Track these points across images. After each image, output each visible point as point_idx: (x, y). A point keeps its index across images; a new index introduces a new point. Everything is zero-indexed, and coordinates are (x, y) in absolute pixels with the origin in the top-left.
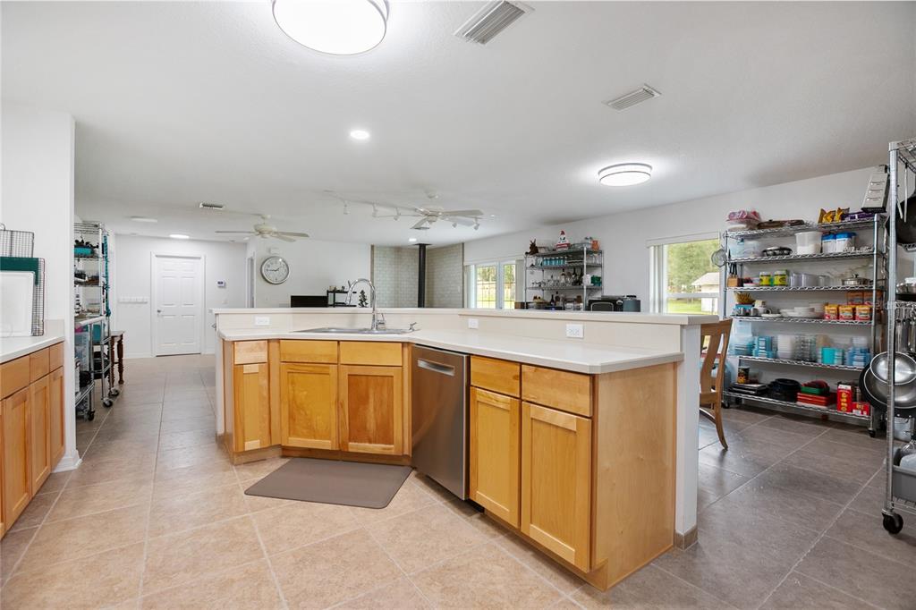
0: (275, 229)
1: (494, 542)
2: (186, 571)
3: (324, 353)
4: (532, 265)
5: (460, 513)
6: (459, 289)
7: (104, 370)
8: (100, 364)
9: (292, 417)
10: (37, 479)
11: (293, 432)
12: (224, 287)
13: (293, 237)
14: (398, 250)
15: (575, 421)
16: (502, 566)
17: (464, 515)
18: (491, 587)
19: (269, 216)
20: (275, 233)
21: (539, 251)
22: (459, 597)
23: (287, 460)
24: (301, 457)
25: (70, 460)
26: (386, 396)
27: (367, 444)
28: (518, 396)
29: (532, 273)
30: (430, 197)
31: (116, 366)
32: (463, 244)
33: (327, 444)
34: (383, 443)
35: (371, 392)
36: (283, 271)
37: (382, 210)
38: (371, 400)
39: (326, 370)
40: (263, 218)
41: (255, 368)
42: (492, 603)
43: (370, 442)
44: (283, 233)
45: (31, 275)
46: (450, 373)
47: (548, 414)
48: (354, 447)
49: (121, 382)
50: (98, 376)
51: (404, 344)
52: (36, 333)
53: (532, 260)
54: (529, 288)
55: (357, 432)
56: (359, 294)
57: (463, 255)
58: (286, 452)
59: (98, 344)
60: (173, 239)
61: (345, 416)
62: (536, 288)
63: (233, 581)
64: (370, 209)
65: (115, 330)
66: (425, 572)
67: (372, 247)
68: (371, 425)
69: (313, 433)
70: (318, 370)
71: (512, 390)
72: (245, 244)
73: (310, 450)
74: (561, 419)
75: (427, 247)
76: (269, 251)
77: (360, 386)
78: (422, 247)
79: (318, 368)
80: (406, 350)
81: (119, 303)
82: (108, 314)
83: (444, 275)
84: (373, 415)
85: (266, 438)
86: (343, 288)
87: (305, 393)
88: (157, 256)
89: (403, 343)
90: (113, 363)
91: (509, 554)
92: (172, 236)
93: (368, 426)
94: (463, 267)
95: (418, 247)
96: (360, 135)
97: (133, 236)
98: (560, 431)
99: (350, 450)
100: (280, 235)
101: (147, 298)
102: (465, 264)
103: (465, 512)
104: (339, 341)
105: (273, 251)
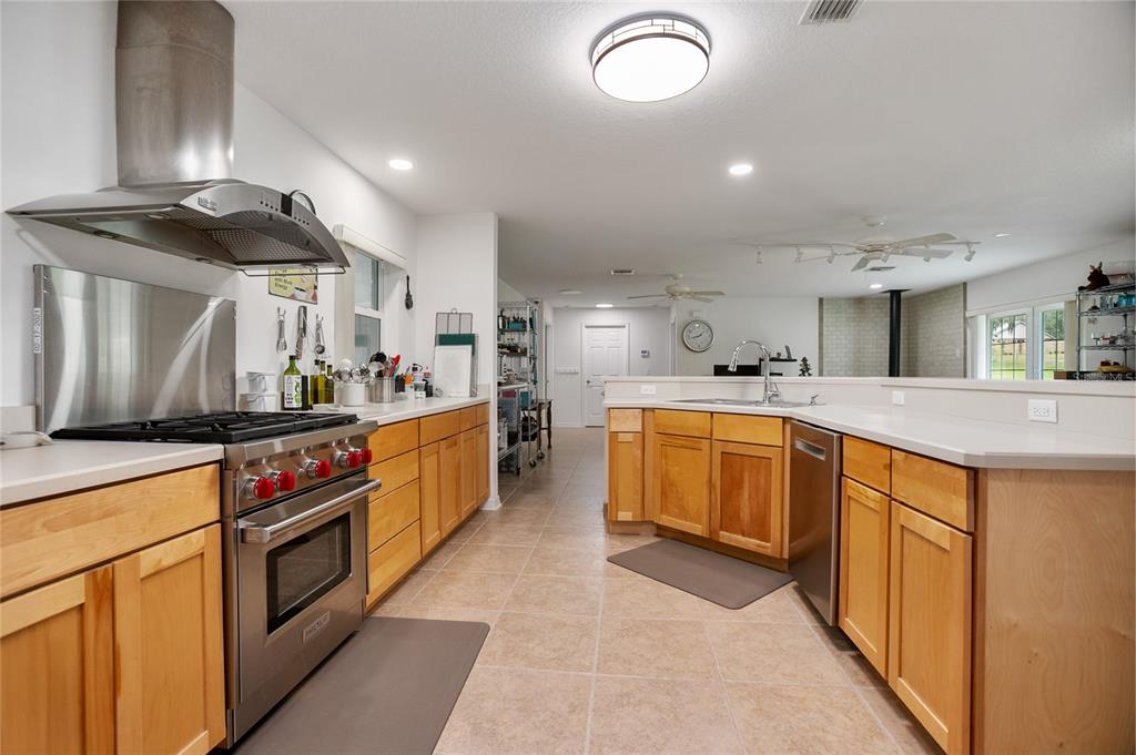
0: (687, 289)
1: (857, 689)
2: (536, 605)
3: (698, 425)
4: (1095, 308)
5: (830, 642)
6: (959, 353)
7: (530, 433)
8: (527, 427)
9: (664, 493)
10: (466, 509)
11: (664, 509)
12: (648, 356)
13: (710, 297)
14: (860, 302)
15: (948, 535)
16: (851, 720)
17: (833, 647)
18: (820, 734)
19: (681, 276)
20: (688, 293)
21: (1111, 281)
22: (772, 724)
23: (658, 539)
24: (673, 539)
25: (493, 504)
26: (762, 481)
27: (740, 537)
28: (888, 493)
29: (1093, 322)
30: (872, 226)
31: (544, 432)
32: (965, 284)
33: (698, 529)
34: (758, 539)
35: (746, 475)
36: (706, 335)
37: (808, 252)
38: (746, 485)
39: (698, 446)
40: (675, 278)
41: (629, 437)
42: (810, 749)
43: (743, 535)
44: (695, 293)
45: (470, 347)
46: (822, 458)
47: (918, 522)
48: (726, 537)
49: (550, 447)
50: (525, 439)
51: (785, 420)
52: (473, 394)
53: (1095, 298)
54: (1087, 348)
55: (729, 520)
56: (800, 362)
57: (965, 301)
58: (661, 531)
59: (525, 409)
60: (598, 309)
61: (716, 500)
62: (1106, 347)
63: (565, 625)
64: (793, 252)
65: (542, 397)
66: (745, 685)
67: (821, 300)
68: (745, 514)
69: (684, 514)
70: (689, 444)
71: (882, 484)
72: (669, 309)
73: (683, 533)
74: (934, 530)
75: (902, 294)
76: (691, 314)
77: (734, 467)
78: (895, 295)
79: (690, 441)
80: (788, 427)
81: (557, 373)
82: (535, 382)
83: (936, 331)
84: (747, 503)
85: (639, 512)
86: (779, 354)
87: (677, 469)
88: (587, 327)
89: (784, 418)
90: (540, 429)
91: (871, 710)
92: (598, 306)
93: (741, 515)
94: (965, 318)
95: (889, 294)
96: (741, 170)
97: (567, 309)
98: (933, 549)
99: (721, 540)
100: (694, 295)
101: (578, 369)
102: (967, 315)
103: (836, 645)
104: (712, 413)
105: (695, 314)
